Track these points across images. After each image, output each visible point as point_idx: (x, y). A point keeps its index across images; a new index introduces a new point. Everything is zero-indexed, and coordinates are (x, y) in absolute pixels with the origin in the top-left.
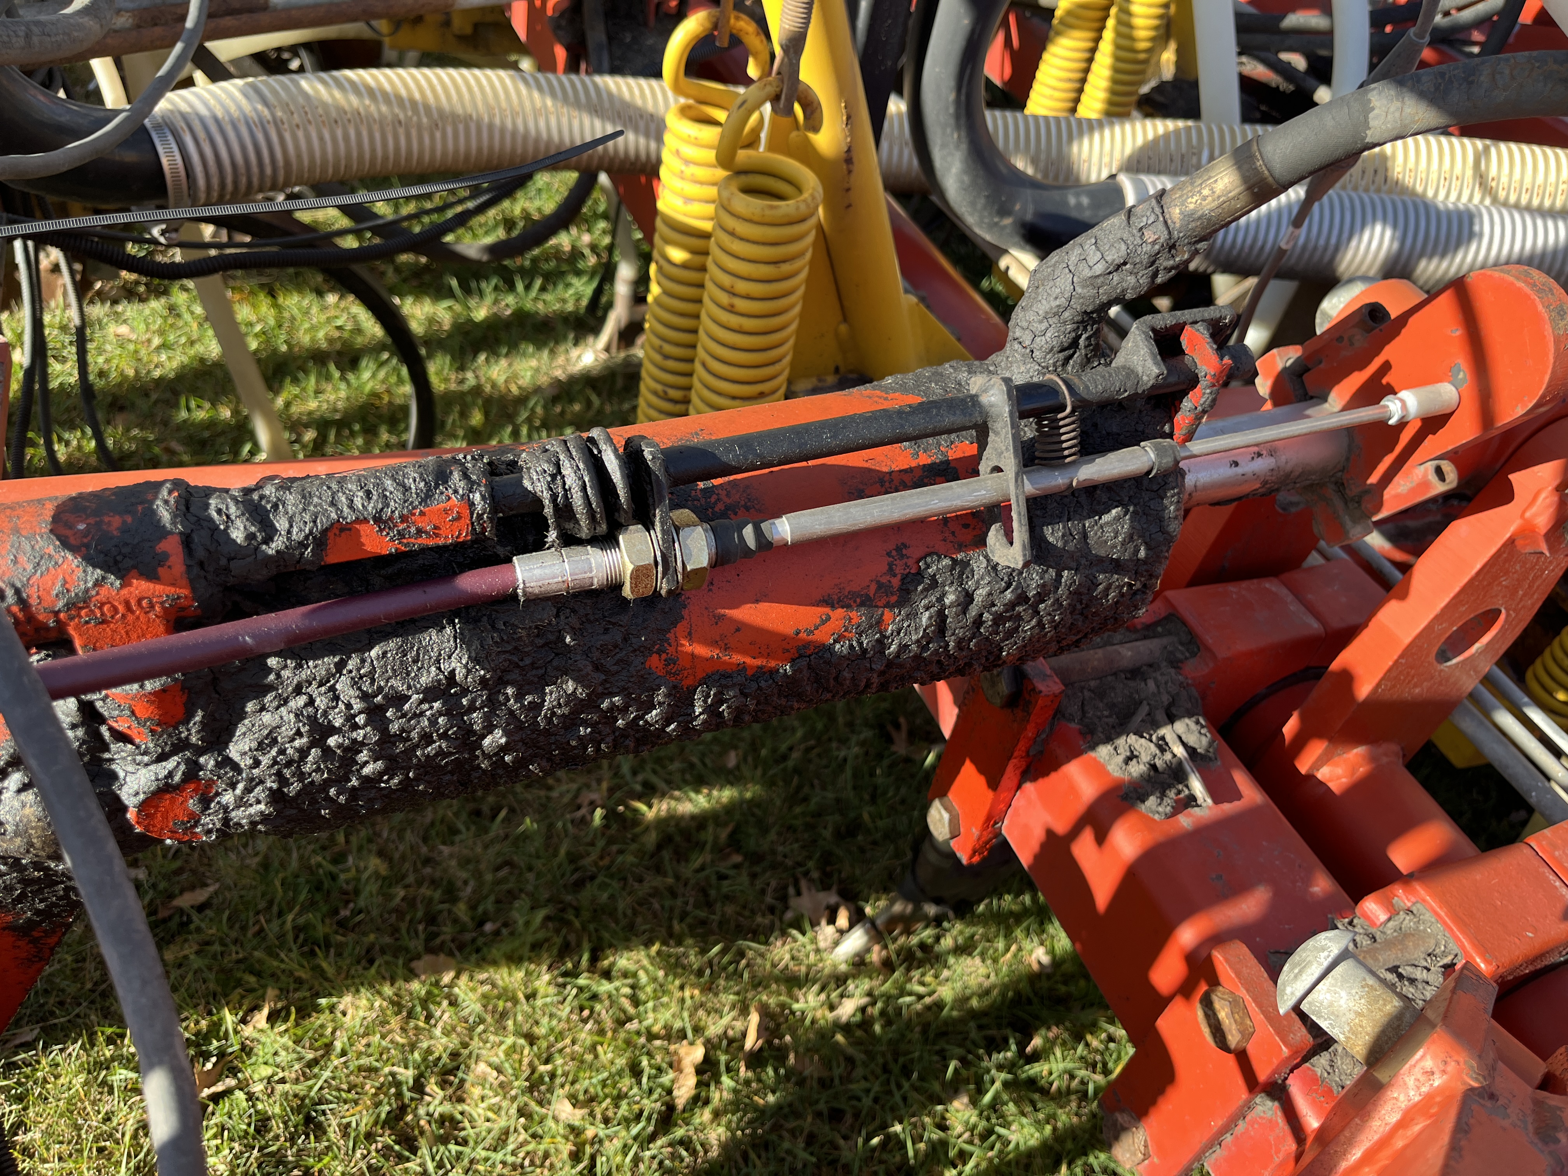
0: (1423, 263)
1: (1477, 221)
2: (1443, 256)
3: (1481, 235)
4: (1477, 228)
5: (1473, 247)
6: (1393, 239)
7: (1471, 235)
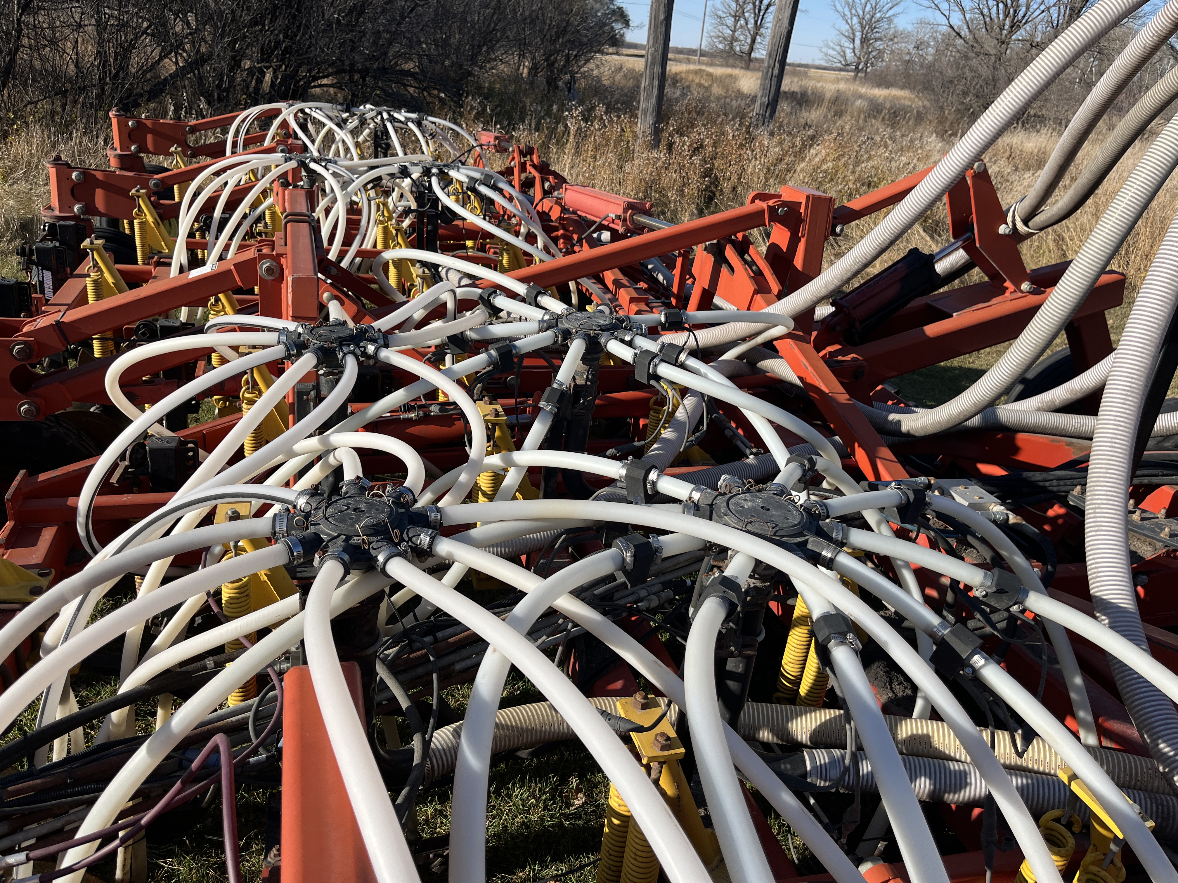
0: (946, 795)
1: (968, 776)
2: (955, 793)
3: (971, 784)
4: (968, 781)
5: (968, 789)
6: (930, 784)
7: (966, 784)
